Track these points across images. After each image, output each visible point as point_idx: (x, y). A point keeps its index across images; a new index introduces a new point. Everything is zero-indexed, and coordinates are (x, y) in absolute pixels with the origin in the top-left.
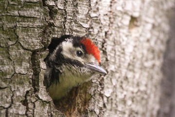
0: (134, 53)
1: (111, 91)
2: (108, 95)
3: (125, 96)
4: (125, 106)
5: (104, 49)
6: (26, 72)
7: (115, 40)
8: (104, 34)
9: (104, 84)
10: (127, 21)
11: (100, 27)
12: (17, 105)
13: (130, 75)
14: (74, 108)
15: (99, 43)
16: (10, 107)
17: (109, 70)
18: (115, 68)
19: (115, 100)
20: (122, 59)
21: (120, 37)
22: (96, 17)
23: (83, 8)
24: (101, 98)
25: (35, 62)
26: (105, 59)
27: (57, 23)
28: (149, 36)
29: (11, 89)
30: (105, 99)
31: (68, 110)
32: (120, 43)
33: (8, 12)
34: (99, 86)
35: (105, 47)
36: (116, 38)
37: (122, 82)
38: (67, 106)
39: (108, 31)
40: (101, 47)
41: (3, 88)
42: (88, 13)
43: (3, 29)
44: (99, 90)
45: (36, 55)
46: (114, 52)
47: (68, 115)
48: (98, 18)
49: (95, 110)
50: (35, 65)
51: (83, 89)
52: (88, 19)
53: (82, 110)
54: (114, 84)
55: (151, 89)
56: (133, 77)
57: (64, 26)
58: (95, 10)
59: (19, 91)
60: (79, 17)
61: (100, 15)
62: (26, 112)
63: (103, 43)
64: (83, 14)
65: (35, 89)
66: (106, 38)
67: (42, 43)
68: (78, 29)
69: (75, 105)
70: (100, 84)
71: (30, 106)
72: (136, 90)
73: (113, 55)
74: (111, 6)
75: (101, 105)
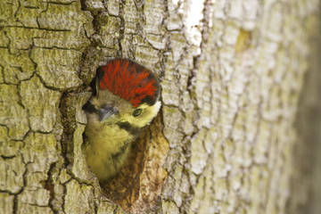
0: (245, 96)
1: (203, 163)
2: (198, 172)
3: (229, 173)
4: (229, 190)
5: (191, 87)
6: (51, 129)
7: (210, 71)
8: (191, 61)
9: (190, 152)
10: (232, 37)
11: (185, 49)
12: (34, 188)
13: (237, 135)
14: (137, 194)
15: (183, 76)
16: (21, 191)
17: (199, 127)
18: (211, 123)
19: (212, 180)
20: (224, 106)
21: (220, 66)
22: (177, 30)
23: (154, 14)
24: (185, 176)
25: (66, 111)
26: (193, 106)
27: (107, 41)
28: (272, 64)
29: (23, 159)
30: (193, 179)
31: (125, 198)
32: (221, 78)
33: (18, 21)
34: (183, 155)
35: (193, 83)
36: (212, 68)
37: (223, 148)
38: (124, 191)
39: (199, 56)
40: (186, 85)
41: (8, 158)
42: (163, 23)
43: (9, 51)
44: (182, 161)
45: (69, 99)
46: (209, 94)
47: (126, 206)
48: (181, 32)
49: (175, 198)
50: (66, 117)
51: (154, 160)
52: (163, 33)
53: (151, 198)
54: (209, 151)
55: (275, 161)
56: (242, 138)
57: (120, 45)
58: (176, 17)
59: (38, 162)
60: (147, 29)
61: (183, 26)
62: (50, 201)
63: (190, 78)
64: (153, 25)
65: (66, 159)
66: (195, 67)
67: (79, 76)
68: (145, 51)
69: (139, 189)
70: (185, 152)
71: (58, 189)
72: (247, 163)
73: (206, 99)
74: (204, 10)
75: (185, 189)
